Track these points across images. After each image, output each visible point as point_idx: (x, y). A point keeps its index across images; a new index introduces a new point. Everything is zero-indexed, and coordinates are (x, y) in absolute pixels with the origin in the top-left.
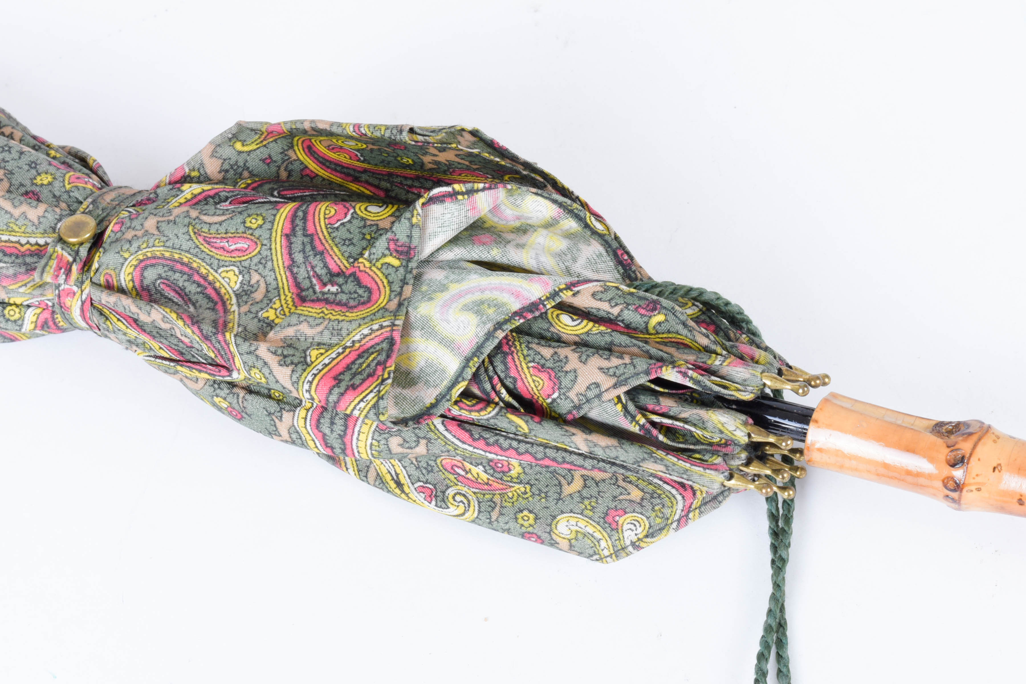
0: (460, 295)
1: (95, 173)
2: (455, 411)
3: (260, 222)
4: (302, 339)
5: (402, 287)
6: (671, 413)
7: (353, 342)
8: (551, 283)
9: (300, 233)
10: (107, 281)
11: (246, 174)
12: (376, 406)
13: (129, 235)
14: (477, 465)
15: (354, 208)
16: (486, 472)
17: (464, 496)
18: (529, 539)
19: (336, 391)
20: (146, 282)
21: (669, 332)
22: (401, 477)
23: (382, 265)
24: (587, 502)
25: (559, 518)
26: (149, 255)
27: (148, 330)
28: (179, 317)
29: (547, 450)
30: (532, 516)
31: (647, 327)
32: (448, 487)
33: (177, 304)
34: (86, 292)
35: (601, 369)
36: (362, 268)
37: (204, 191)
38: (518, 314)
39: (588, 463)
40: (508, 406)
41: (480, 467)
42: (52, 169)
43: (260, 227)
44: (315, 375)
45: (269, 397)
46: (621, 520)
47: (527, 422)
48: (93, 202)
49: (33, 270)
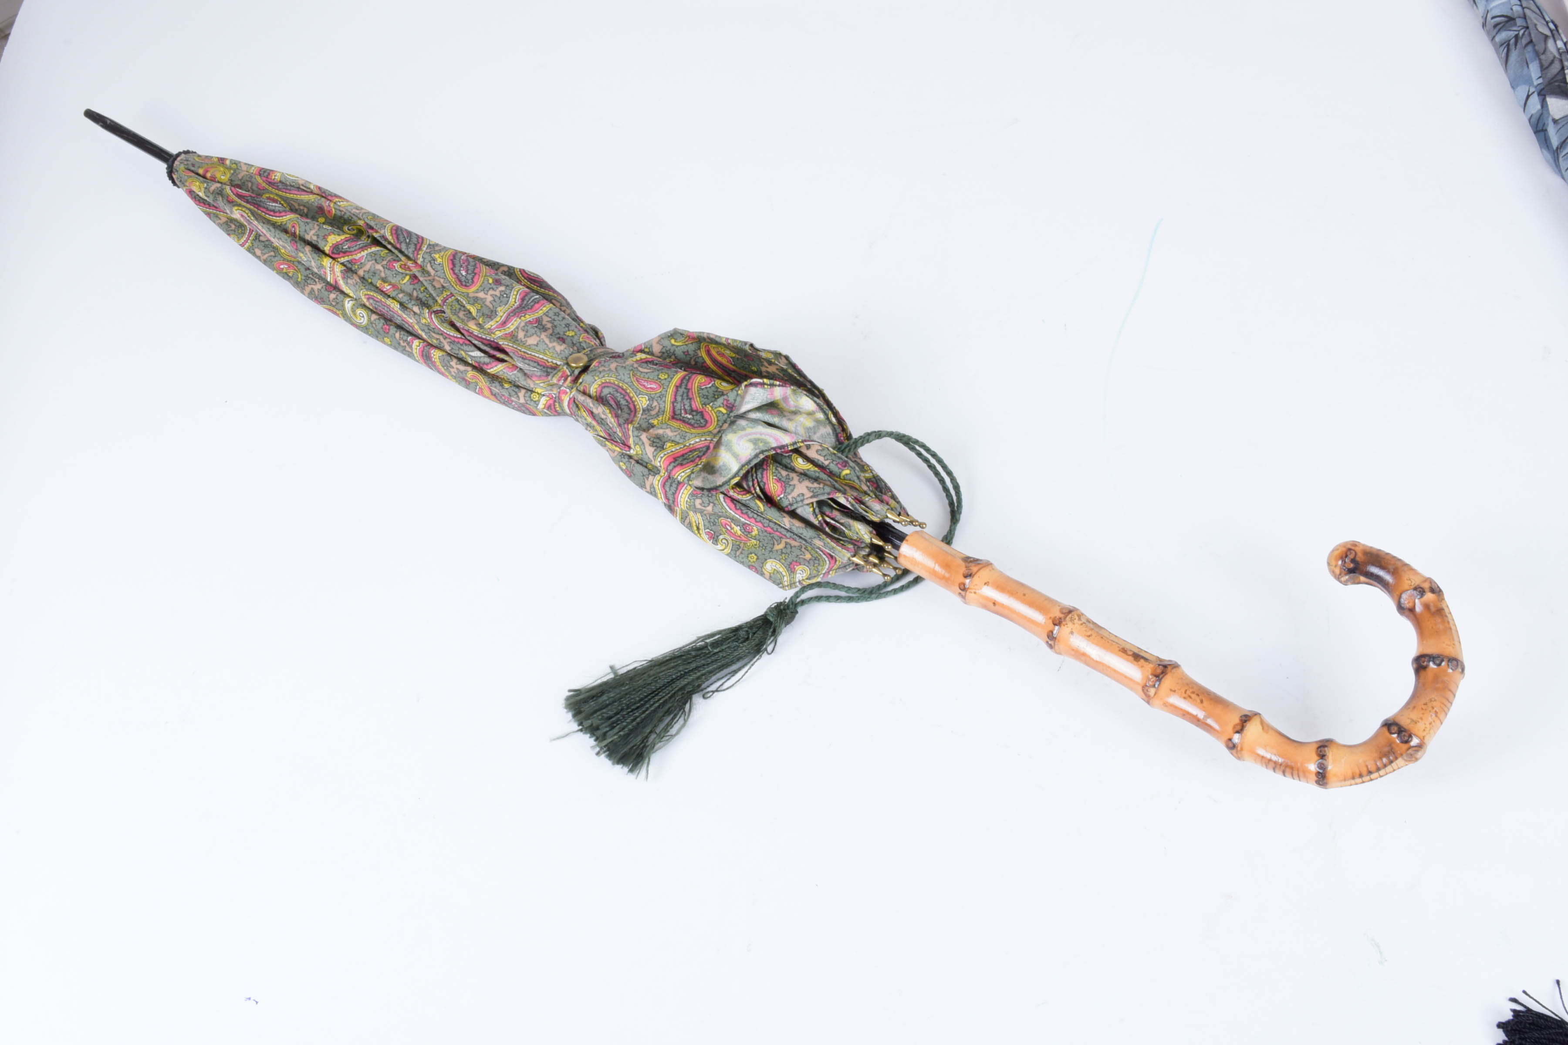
0: (750, 434)
1: (600, 339)
2: (732, 493)
3: (666, 377)
4: (666, 436)
5: (723, 424)
6: (836, 519)
7: (690, 444)
8: (795, 438)
9: (683, 386)
10: (584, 390)
11: (673, 357)
12: (689, 476)
13: (601, 369)
14: (737, 526)
15: (715, 381)
16: (740, 530)
17: (727, 540)
18: (751, 569)
19: (673, 464)
20: (603, 395)
21: (850, 480)
22: (700, 525)
23: (718, 411)
24: (783, 555)
25: (768, 560)
26: (608, 381)
27: (597, 419)
28: (611, 412)
29: (770, 523)
30: (755, 557)
31: (840, 475)
32: (721, 534)
33: (613, 408)
34: (573, 393)
35: (807, 487)
36: (707, 410)
37: (647, 358)
38: (774, 449)
39: (788, 534)
40: (759, 497)
41: (739, 527)
42: (576, 330)
43: (665, 379)
44: (665, 455)
45: (646, 467)
46: (797, 568)
47: (764, 506)
48: (591, 351)
49: (549, 375)
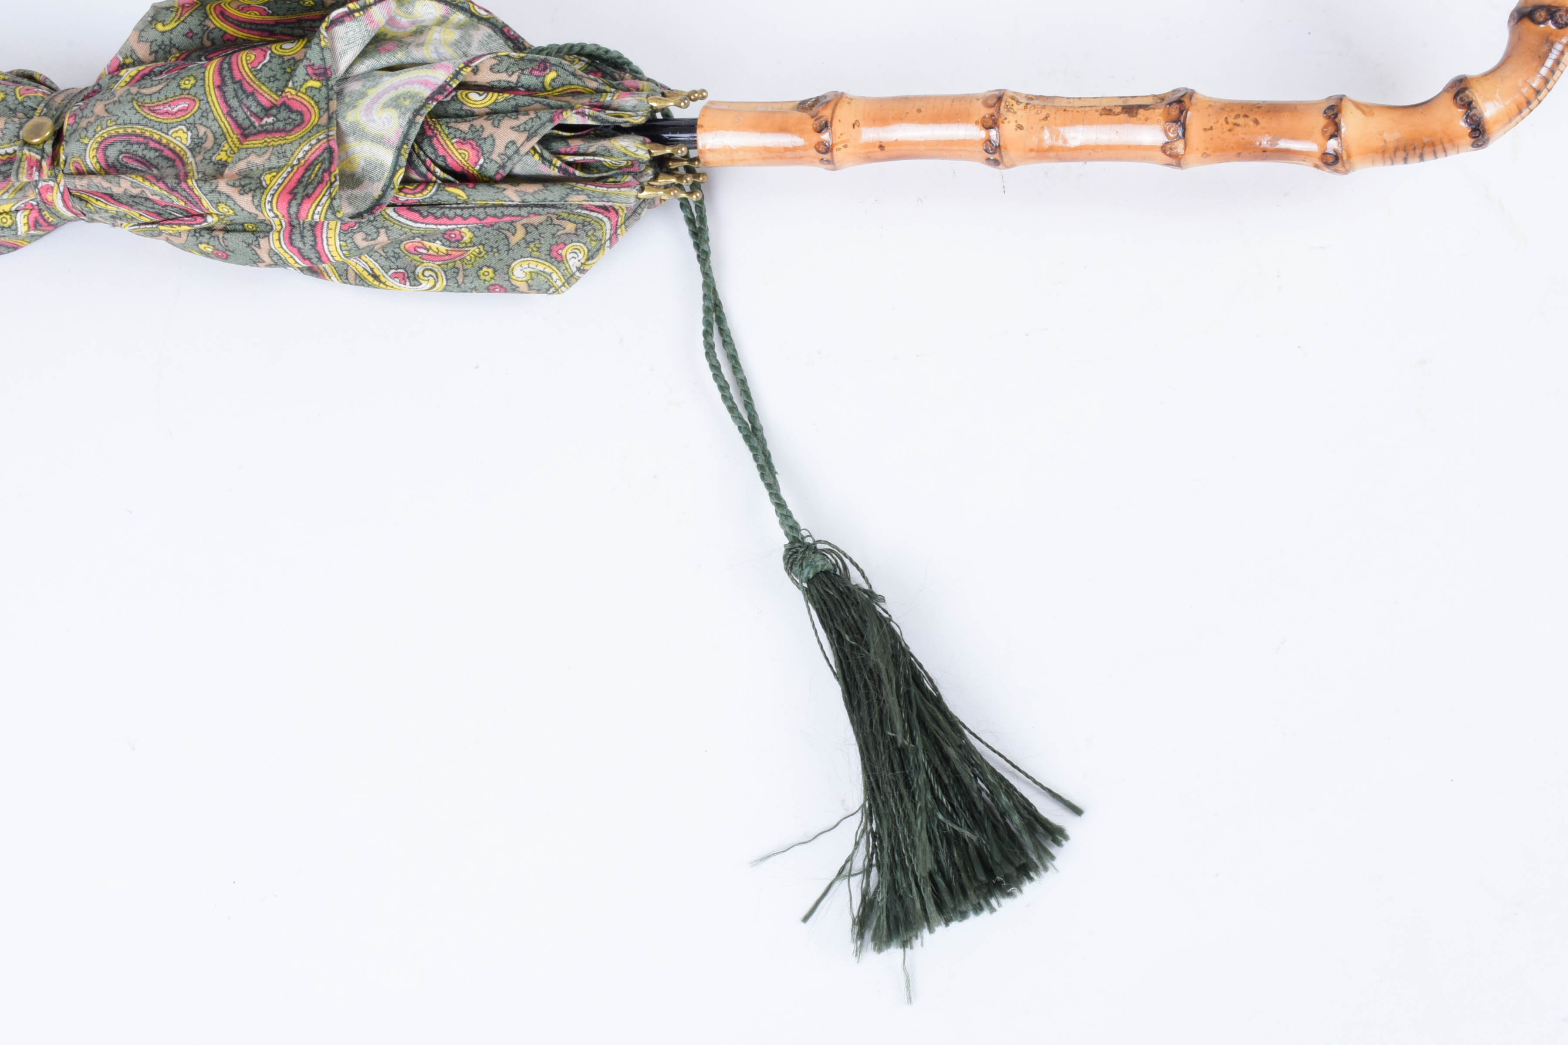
0: (379, 97)
1: (44, 84)
2: (402, 198)
3: (193, 81)
4: (254, 168)
5: (328, 104)
6: (581, 151)
7: (299, 160)
8: (451, 65)
9: (229, 82)
10: (77, 169)
11: (174, 50)
12: (331, 207)
13: (84, 123)
14: (434, 241)
15: (270, 49)
16: (443, 245)
17: (431, 270)
18: (494, 291)
19: (294, 203)
20: (111, 160)
21: (563, 85)
22: (376, 270)
23: (306, 89)
24: (532, 245)
25: (513, 265)
26: (106, 135)
27: (124, 201)
28: (145, 179)
29: (487, 210)
30: (490, 270)
31: (544, 87)
32: (416, 267)
33: (142, 171)
34: (62, 183)
35: (512, 128)
36: (290, 97)
37: (139, 71)
38: (431, 98)
39: (524, 211)
40: (445, 182)
41: (438, 242)
43: (194, 85)
44: (273, 195)
45: (245, 231)
46: (563, 252)
47: (463, 190)
48: (46, 106)
49: (9, 176)
